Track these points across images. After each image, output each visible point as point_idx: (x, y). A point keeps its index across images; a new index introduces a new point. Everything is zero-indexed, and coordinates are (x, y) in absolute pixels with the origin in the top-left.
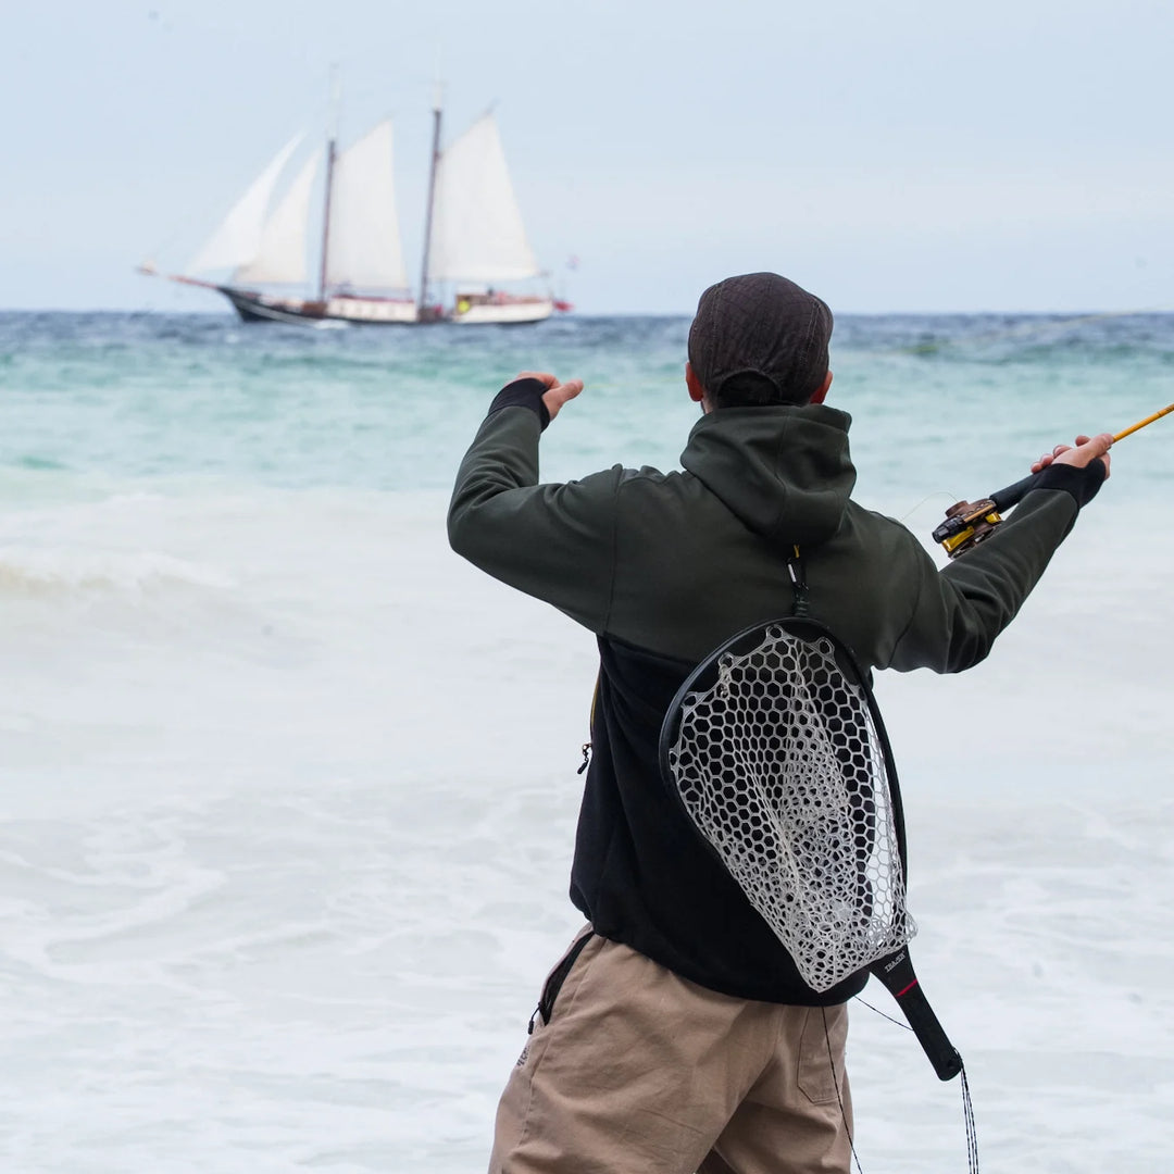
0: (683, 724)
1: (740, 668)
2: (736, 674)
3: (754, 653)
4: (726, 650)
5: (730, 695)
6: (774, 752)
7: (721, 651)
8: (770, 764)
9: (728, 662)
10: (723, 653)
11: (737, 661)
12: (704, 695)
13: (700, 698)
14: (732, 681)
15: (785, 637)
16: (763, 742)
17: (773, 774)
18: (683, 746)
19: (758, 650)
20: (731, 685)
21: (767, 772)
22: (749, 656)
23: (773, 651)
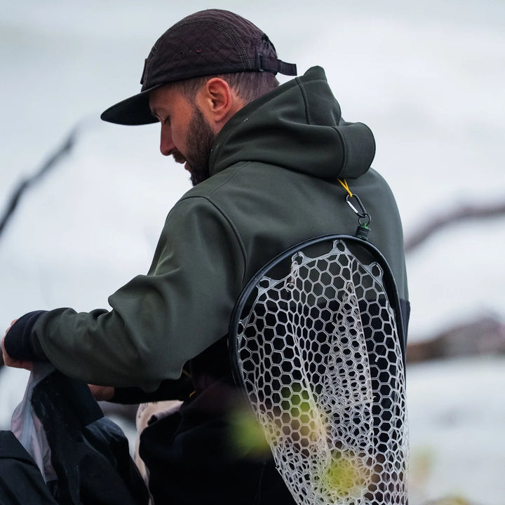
0: (257, 301)
1: (307, 267)
2: (303, 272)
3: (321, 258)
4: (301, 250)
5: (295, 288)
6: (320, 345)
7: (296, 250)
8: (314, 354)
9: (299, 260)
10: (297, 252)
11: (306, 260)
12: (276, 282)
13: (273, 284)
14: (298, 276)
15: (347, 252)
16: (312, 334)
17: (315, 363)
18: (251, 321)
19: (325, 257)
20: (298, 279)
21: (310, 360)
22: (317, 259)
23: (336, 261)
